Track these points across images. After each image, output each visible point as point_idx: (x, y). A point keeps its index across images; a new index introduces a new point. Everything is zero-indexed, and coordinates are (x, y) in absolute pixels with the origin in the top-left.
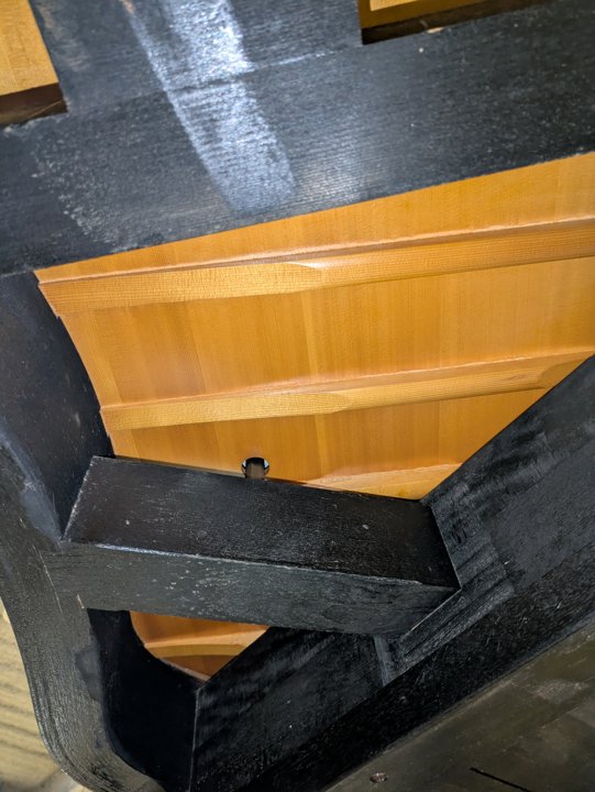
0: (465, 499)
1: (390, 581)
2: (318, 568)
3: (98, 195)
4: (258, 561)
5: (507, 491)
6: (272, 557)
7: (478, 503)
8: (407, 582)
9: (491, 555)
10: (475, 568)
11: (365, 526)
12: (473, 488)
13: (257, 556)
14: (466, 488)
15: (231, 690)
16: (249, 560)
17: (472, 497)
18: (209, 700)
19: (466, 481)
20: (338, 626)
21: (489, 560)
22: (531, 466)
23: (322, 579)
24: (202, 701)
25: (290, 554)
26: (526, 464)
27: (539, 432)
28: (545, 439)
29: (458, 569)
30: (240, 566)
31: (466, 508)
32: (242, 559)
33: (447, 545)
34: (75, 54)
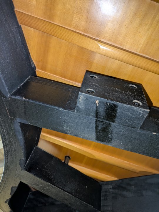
0: (110, 190)
1: (87, 204)
2: (73, 195)
3: (71, 126)
4: (62, 189)
5: (120, 195)
6: (65, 189)
7: (113, 193)
8: (90, 205)
9: (110, 208)
10: (106, 209)
11: (86, 187)
12: (113, 188)
13: (62, 188)
14: (111, 187)
15: (38, 198)
16: (60, 188)
17: (112, 190)
18: (32, 197)
19: (112, 185)
20: (71, 206)
21: (110, 209)
22: (128, 193)
23: (73, 198)
24: (30, 196)
25: (69, 190)
26: (127, 191)
27: (133, 185)
28: (133, 188)
29: (102, 206)
30: (57, 189)
31: (109, 192)
32: (59, 187)
33: (102, 198)
34: (82, 106)
